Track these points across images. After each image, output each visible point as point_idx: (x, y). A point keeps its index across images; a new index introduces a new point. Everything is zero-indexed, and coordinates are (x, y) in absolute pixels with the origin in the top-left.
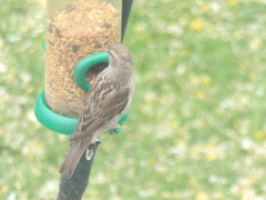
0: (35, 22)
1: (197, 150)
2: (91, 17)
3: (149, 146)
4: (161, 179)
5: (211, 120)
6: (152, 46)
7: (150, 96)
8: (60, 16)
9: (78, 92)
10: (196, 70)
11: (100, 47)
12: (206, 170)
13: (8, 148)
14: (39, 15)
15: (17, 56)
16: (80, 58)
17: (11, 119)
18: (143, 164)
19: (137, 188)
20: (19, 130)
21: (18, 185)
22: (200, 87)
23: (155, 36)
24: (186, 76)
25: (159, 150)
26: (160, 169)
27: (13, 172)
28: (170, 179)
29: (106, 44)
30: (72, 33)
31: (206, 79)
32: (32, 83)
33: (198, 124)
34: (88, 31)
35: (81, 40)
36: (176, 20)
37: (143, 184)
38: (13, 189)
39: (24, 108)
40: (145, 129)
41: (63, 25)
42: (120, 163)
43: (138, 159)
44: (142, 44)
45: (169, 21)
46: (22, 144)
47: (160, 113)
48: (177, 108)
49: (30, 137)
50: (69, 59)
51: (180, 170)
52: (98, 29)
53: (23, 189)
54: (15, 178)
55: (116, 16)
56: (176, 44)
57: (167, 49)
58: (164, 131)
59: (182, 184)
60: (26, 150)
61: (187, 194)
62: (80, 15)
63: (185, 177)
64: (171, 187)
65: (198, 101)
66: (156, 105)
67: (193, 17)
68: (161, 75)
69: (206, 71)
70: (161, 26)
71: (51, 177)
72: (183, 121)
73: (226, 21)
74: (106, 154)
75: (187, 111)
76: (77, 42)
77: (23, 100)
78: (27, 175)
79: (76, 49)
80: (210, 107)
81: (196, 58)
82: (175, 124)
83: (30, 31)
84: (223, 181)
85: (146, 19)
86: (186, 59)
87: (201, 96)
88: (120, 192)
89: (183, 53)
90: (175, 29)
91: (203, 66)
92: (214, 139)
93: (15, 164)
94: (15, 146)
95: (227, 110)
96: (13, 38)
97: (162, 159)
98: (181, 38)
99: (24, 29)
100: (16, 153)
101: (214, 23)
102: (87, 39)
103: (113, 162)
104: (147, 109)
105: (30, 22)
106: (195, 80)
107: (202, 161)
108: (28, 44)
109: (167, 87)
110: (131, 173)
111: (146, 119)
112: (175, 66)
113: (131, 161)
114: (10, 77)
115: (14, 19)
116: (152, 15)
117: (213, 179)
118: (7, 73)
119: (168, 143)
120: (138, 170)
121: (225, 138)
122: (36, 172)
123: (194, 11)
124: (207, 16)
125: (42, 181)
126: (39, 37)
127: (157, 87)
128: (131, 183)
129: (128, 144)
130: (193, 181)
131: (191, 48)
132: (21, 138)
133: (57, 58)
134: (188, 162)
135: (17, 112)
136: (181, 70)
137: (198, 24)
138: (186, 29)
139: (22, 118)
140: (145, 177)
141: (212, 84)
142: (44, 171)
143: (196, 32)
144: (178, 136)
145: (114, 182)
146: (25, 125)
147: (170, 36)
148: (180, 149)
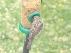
0: (17, 5)
1: (60, 39)
2: (33, 3)
3: (47, 37)
4: (50, 46)
5: (64, 31)
6: (48, 11)
7: (47, 24)
8: (25, 3)
9: (30, 23)
10: (60, 17)
11: (35, 11)
12: (63, 44)
13: (9, 38)
14: (18, 3)
15: (12, 14)
16: (30, 14)
17: (10, 30)
18: (45, 42)
19: (44, 49)
20: (13, 33)
21: (12, 48)
22: (61, 22)
23: (49, 8)
24: (57, 19)
25: (50, 39)
26: (50, 44)
27: (11, 44)
28: (53, 46)
29: (37, 10)
30: (28, 7)
31: (62, 20)
32: (16, 21)
33: (60, 32)
34: (32, 7)
35: (30, 9)
36: (54, 4)
37: (46, 48)
38: (11, 49)
39: (14, 27)
40: (46, 33)
41: (26, 5)
42: (39, 42)
43: (44, 41)
44: (45, 11)
45: (52, 4)
46: (13, 37)
47: (50, 29)
48: (55, 28)
49: (15, 35)
50: (27, 14)
51: (56, 44)
52: (35, 6)
53: (14, 49)
54: (11, 46)
55: (40, 2)
56: (54, 11)
57: (52, 12)
58: (51, 34)
59: (56, 48)
60: (14, 39)
61: (57, 50)
62: (30, 2)
63: (57, 46)
64: (53, 49)
65: (60, 26)
66: (49, 27)
67: (59, 3)
68: (50, 19)
69: (63, 18)
70: (50, 6)
71: (21, 46)
72: (56, 31)
73: (68, 4)
74: (36, 40)
75: (57, 28)
76: (29, 10)
77: (14, 25)
78: (15, 45)
79: (29, 11)
80: (64, 27)
81: (60, 14)
82: (54, 32)
83: (15, 7)
84: (67, 47)
85: (46, 4)
86: (57, 15)
87: (61, 24)
88: (39, 50)
89: (56, 13)
90: (54, 7)
91: (62, 16)
92: (65, 36)
93: (12, 42)
94: (11, 37)
95: (68, 28)
96: (11, 9)
97: (51, 41)
98: (56, 9)
99: (14, 7)
100: (12, 39)
101: (65, 5)
102: (32, 9)
103: (37, 42)
104: (47, 28)
105: (15, 5)
106: (59, 20)
107: (62, 41)
108: (15, 11)
109: (52, 22)
110: (42, 45)
111: (46, 30)
112: (54, 16)
113: (42, 42)
114: (10, 20)
115: (11, 4)
116: (48, 3)
117: (64, 46)
118: (9, 18)
119: (52, 37)
120: (44, 44)
121: (68, 36)
122: (17, 44)
123: (59, 2)
124: (63, 3)
125: (19, 47)
126: (18, 9)
127: (49, 22)
128: (42, 47)
129: (42, 37)
130: (59, 47)
131: (58, 11)
132: (13, 35)
133: (24, 14)
134: (58, 42)
135: (12, 29)
136: (56, 17)
137: (60, 5)
138: (57, 6)
139: (13, 30)
140: (46, 46)
141: (64, 21)
142: (19, 44)
143: (60, 7)
144: (55, 35)
145: (38, 47)
146: (14, 32)
147: (53, 8)
148: (56, 38)
